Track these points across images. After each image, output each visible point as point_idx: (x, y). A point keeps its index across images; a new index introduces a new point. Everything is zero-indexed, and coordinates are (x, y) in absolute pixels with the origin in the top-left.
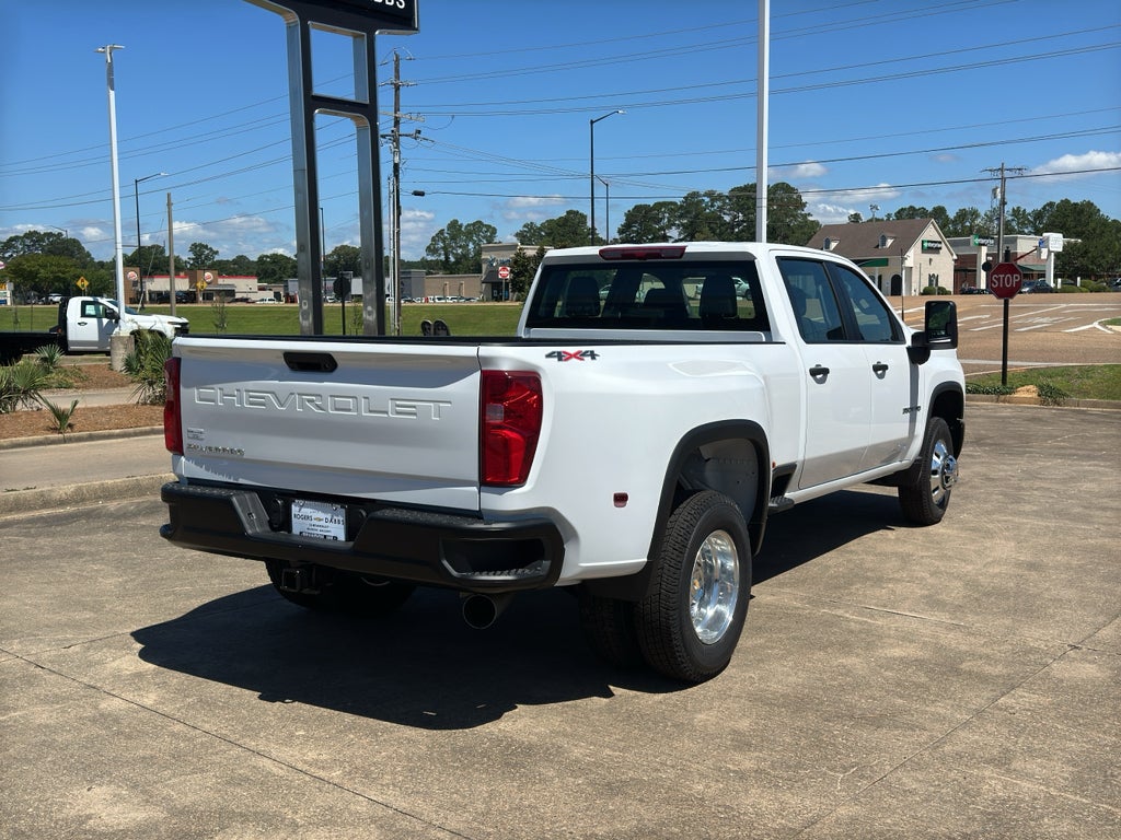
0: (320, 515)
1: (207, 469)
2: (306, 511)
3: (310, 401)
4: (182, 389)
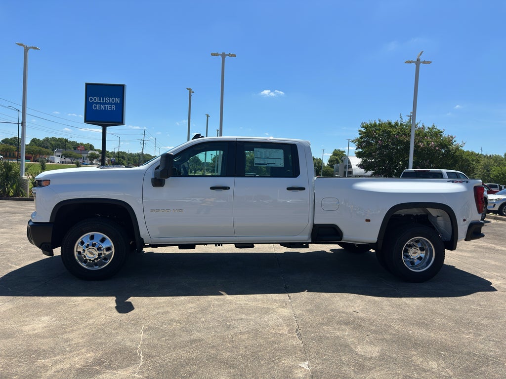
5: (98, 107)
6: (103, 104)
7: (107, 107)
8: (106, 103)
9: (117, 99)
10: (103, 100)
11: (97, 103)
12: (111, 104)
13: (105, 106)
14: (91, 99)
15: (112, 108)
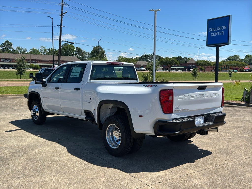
0: (200, 119)
1: (179, 115)
2: (198, 119)
3: (202, 96)
4: (174, 96)
5: (214, 34)
6: (216, 32)
7: (219, 33)
8: (218, 31)
9: (225, 26)
10: (217, 29)
11: (213, 32)
12: (221, 31)
13: (218, 33)
14: (210, 30)
15: (222, 33)
